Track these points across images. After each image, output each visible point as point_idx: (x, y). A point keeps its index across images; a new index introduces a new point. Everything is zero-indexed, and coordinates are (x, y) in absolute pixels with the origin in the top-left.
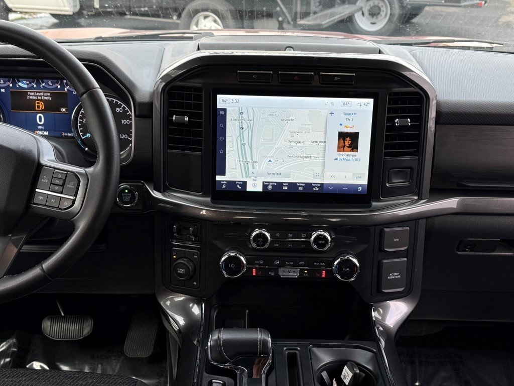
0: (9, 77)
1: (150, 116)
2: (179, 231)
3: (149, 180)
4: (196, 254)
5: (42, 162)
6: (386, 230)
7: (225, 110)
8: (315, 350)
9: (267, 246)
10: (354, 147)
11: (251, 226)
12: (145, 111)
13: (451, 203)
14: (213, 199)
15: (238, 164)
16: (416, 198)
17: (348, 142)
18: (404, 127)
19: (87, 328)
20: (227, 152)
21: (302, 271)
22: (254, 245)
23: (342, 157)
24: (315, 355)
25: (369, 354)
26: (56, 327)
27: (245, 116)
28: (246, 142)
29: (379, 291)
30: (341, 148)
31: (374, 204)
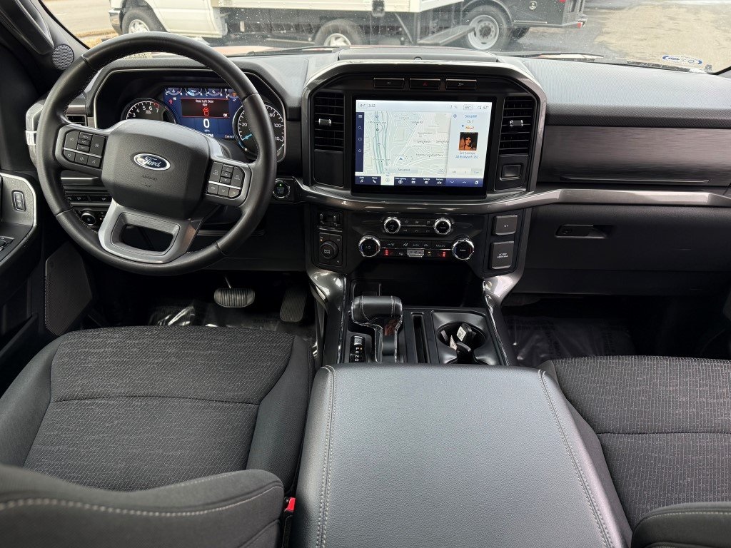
0: (179, 87)
1: (299, 119)
2: (325, 219)
3: (300, 176)
4: (338, 238)
5: (213, 158)
6: (498, 217)
7: (363, 114)
8: (436, 314)
9: (398, 230)
10: (473, 145)
11: (384, 214)
12: (294, 115)
13: (555, 194)
14: (352, 192)
15: (373, 161)
16: (525, 190)
17: (468, 141)
18: (517, 128)
19: (250, 299)
20: (364, 151)
21: (426, 252)
22: (387, 230)
23: (462, 155)
24: (436, 318)
25: (480, 317)
26: (225, 298)
27: (380, 119)
28: (381, 142)
29: (489, 268)
30: (462, 147)
31: (488, 195)
